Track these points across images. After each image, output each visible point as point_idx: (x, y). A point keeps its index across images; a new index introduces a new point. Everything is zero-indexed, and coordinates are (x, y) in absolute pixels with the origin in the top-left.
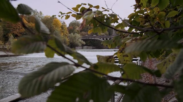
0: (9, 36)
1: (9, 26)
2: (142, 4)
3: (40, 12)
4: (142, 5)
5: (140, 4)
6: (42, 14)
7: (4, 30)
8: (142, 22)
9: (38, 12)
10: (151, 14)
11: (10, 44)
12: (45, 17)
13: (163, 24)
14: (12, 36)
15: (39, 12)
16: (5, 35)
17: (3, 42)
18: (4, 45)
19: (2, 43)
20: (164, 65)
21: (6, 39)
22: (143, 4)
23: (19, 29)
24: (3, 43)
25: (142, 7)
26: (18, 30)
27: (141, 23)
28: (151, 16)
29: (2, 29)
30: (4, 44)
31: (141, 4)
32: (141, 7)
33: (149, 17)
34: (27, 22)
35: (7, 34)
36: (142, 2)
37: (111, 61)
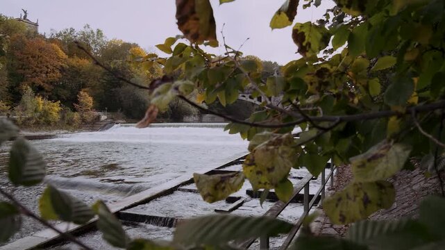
0: (22, 90)
1: (23, 65)
2: (309, 44)
3: (99, 31)
4: (310, 47)
5: (304, 44)
6: (102, 36)
7: (11, 75)
8: (311, 84)
9: (92, 32)
10: (332, 68)
11: (26, 110)
12: (111, 43)
13: (363, 86)
14: (30, 90)
15: (95, 31)
16: (12, 88)
17: (7, 105)
18: (9, 112)
19: (5, 107)
20: (337, 205)
21: (15, 97)
22: (312, 45)
23: (47, 73)
24: (9, 107)
25: (310, 51)
26: (44, 75)
27: (309, 86)
28: (332, 70)
29: (6, 73)
30: (12, 109)
31: (307, 44)
32: (307, 51)
33: (327, 73)
34: (67, 57)
35: (18, 85)
36: (310, 41)
37: (224, 188)
